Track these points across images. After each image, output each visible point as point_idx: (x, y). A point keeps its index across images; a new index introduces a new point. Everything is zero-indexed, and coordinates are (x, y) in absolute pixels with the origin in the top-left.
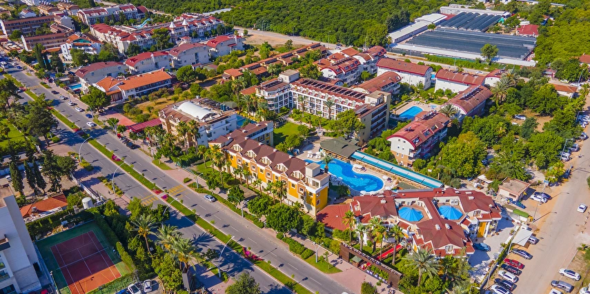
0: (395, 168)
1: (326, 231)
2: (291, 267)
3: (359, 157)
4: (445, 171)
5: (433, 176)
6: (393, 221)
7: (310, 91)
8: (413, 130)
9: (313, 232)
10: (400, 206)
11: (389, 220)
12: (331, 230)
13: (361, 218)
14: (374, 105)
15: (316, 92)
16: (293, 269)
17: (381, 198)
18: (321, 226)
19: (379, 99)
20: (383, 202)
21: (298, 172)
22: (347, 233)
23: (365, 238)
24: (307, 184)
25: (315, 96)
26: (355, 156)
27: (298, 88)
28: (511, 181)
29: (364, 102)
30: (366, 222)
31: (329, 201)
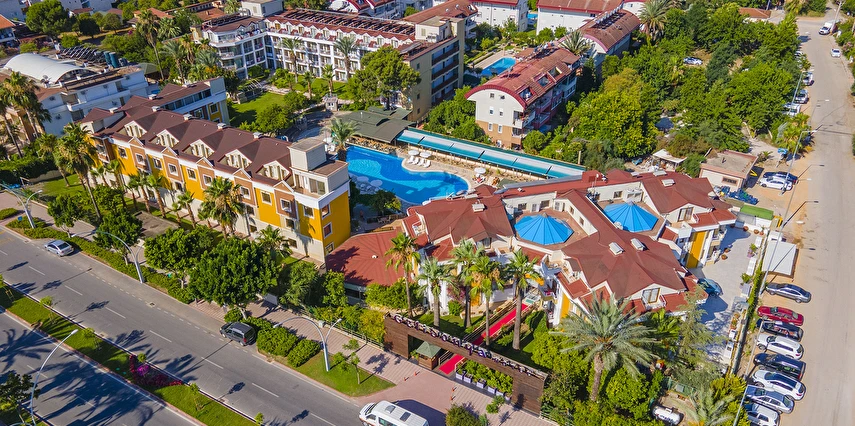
0: (489, 153)
1: (348, 292)
2: (258, 393)
3: (412, 139)
4: (590, 146)
5: (568, 159)
6: (507, 247)
7: (307, 29)
8: (517, 75)
9: (314, 297)
10: (517, 215)
11: (496, 246)
12: (359, 288)
13: (430, 250)
14: (434, 41)
15: (319, 31)
16: (266, 397)
17: (473, 201)
18: (336, 280)
19: (443, 29)
20: (478, 207)
21: (276, 163)
22: (400, 290)
23: (444, 298)
24: (299, 189)
25: (317, 37)
26: (405, 138)
27: (283, 26)
28: (720, 155)
29: (413, 38)
30: (443, 257)
31: (354, 228)
